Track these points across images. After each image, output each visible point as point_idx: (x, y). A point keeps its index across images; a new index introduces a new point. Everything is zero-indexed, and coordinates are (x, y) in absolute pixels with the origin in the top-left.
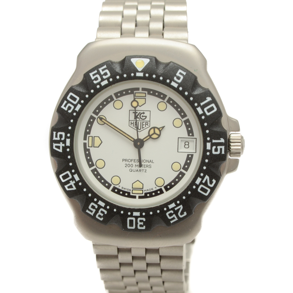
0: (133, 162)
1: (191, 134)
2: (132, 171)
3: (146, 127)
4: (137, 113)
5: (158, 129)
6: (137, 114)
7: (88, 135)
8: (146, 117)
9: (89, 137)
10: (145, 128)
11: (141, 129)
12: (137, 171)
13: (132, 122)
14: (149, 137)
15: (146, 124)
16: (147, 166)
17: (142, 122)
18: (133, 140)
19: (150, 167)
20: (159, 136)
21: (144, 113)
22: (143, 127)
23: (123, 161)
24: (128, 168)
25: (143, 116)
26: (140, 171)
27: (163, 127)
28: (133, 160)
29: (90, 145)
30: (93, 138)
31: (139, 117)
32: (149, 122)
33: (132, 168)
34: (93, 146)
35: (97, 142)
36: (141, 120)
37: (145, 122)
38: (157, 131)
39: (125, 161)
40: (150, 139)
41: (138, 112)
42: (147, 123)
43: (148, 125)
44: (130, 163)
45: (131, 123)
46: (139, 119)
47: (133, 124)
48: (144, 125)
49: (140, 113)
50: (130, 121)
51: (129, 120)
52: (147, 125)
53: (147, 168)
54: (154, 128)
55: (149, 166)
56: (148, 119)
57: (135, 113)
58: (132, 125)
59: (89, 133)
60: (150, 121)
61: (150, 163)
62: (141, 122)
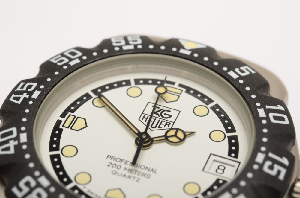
0: (122, 164)
1: (233, 155)
2: (115, 174)
3: (165, 127)
4: (159, 108)
5: (184, 133)
6: (157, 110)
7: (70, 113)
8: (170, 116)
9: (70, 115)
10: (163, 128)
11: (155, 127)
12: (125, 176)
13: (146, 116)
14: (164, 138)
15: (166, 124)
16: (144, 175)
17: (161, 120)
18: (137, 132)
19: (149, 177)
20: (182, 141)
21: (169, 111)
22: (160, 126)
23: (108, 157)
24: (111, 169)
25: (165, 114)
26: (129, 177)
27: (192, 133)
28: (125, 161)
29: (67, 125)
30: (76, 119)
31: (159, 113)
32: (172, 123)
33: (118, 171)
34: (71, 127)
35: (80, 124)
36: (161, 117)
37: (166, 121)
38: (180, 135)
39: (112, 158)
40: (166, 140)
41: (161, 108)
42: (168, 124)
43: (169, 127)
44: (118, 164)
45: (144, 117)
46: (159, 116)
47: (147, 119)
48: (163, 124)
49: (163, 109)
50: (143, 115)
51: (143, 113)
52: (167, 126)
53: (142, 178)
54: (177, 130)
55: (146, 176)
56: (172, 119)
57: (155, 107)
58: (144, 119)
59: (73, 111)
60: (174, 123)
61: (151, 173)
62: (159, 121)
